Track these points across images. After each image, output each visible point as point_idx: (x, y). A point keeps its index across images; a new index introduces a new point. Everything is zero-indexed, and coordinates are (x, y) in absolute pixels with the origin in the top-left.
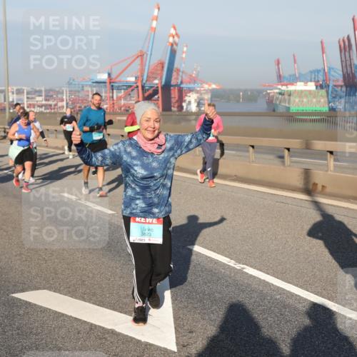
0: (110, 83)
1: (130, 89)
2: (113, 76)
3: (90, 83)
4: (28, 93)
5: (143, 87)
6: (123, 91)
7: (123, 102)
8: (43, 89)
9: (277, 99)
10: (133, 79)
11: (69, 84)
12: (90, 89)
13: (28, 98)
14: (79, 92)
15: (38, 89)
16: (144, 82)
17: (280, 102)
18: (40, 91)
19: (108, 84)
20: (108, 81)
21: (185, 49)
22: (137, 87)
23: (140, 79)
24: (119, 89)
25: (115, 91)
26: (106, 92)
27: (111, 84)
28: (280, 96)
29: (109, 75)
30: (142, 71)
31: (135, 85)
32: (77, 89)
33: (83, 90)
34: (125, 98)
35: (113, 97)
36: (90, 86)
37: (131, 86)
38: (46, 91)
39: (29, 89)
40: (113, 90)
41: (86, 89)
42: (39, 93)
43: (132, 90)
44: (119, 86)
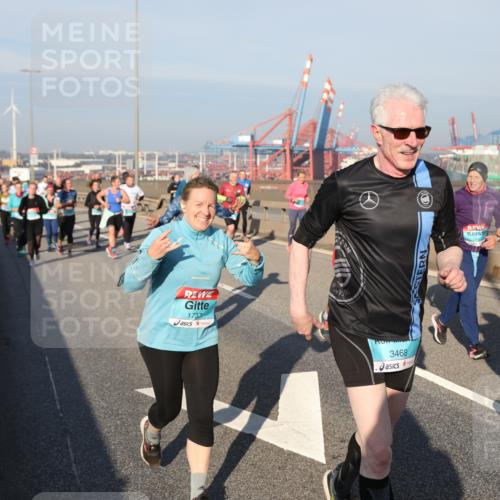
0: (253, 146)
1: (276, 154)
2: (257, 139)
3: (230, 147)
4: (160, 159)
5: (291, 151)
6: (267, 156)
7: (267, 169)
8: (177, 154)
9: (451, 165)
10: (279, 142)
11: (206, 148)
12: (229, 154)
13: (159, 164)
14: (217, 157)
15: (171, 154)
16: (293, 144)
17: (455, 169)
18: (173, 157)
19: (251, 148)
20: (251, 145)
21: (342, 107)
22: (285, 151)
23: (288, 142)
24: (263, 153)
25: (258, 156)
26: (248, 157)
27: (255, 148)
28: (455, 162)
29: (253, 137)
30: (291, 132)
31: (282, 149)
32: (214, 154)
33: (222, 154)
34: (270, 164)
35: (256, 163)
36: (230, 150)
37: (277, 150)
38: (179, 155)
39: (161, 154)
40: (256, 154)
41: (225, 153)
42: (172, 158)
43: (279, 155)
44: (263, 151)
